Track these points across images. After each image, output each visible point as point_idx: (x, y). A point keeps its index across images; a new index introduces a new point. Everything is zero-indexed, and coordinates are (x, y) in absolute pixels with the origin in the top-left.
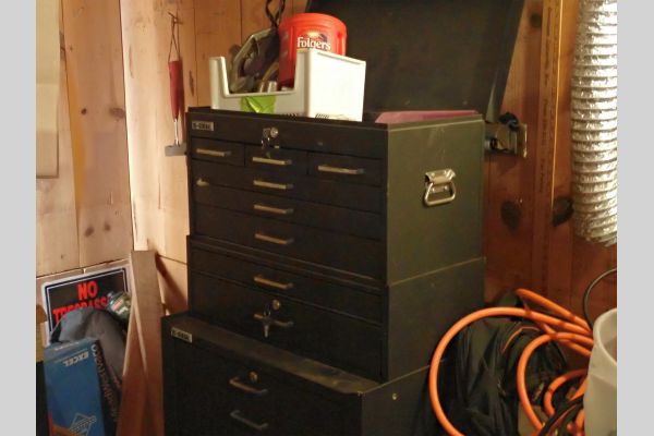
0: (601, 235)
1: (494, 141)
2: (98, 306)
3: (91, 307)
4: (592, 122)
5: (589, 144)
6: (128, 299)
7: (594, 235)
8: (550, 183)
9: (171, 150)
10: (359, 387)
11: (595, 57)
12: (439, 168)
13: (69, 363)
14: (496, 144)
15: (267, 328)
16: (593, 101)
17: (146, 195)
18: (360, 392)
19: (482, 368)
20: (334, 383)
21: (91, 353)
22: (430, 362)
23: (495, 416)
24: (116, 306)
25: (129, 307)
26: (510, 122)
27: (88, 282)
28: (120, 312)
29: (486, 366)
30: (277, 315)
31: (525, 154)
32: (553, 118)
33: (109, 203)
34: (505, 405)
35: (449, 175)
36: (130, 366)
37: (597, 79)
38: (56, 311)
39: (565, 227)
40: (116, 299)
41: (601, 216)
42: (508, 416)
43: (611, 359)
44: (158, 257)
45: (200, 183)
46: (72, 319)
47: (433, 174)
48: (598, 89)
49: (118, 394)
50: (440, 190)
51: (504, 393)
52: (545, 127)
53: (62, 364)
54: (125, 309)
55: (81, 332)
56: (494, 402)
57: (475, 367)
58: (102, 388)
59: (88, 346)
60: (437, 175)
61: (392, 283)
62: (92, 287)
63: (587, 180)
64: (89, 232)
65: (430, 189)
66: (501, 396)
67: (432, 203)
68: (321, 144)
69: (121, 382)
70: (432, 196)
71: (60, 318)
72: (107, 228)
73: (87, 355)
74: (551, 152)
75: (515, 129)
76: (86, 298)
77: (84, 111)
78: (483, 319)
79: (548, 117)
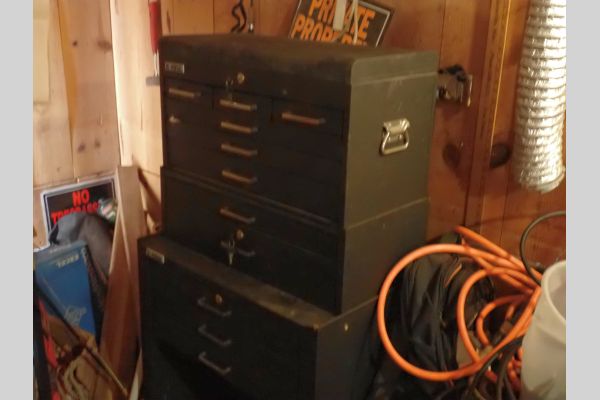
0: (538, 183)
1: (442, 92)
2: (90, 211)
3: (84, 213)
4: (542, 79)
5: (536, 100)
6: (115, 205)
7: (532, 182)
8: (490, 131)
9: (149, 81)
10: (315, 319)
11: (550, 17)
12: (395, 118)
13: (61, 264)
14: (444, 93)
15: (231, 256)
16: (544, 59)
17: (131, 118)
18: (316, 326)
19: (425, 301)
20: (291, 314)
21: (80, 256)
22: (378, 292)
23: (436, 345)
24: (105, 211)
25: (116, 212)
26: (459, 73)
27: (81, 191)
28: (109, 216)
29: (429, 300)
30: (241, 244)
31: (469, 102)
32: (498, 70)
33: (99, 123)
34: (445, 337)
35: (404, 125)
36: (116, 263)
37: (550, 38)
38: (54, 215)
39: (501, 171)
40: (106, 205)
41: (540, 166)
42: (448, 346)
43: (560, 316)
44: (140, 172)
45: (172, 119)
46: (67, 222)
47: (390, 125)
48: (550, 48)
49: (105, 289)
50: (395, 139)
51: (444, 324)
52: (489, 79)
53: (55, 266)
54: (112, 214)
55: (75, 234)
56: (436, 332)
57: (419, 300)
58: (91, 285)
59: (78, 250)
60: (393, 125)
61: (349, 226)
62: (85, 196)
63: (531, 132)
64: (82, 148)
65: (387, 138)
66: (441, 327)
67: (388, 152)
68: (285, 92)
69: (107, 278)
70: (389, 146)
71: (57, 220)
72: (98, 145)
73: (77, 257)
74: (494, 102)
75: (463, 80)
76: (80, 203)
77: (75, 44)
78: (428, 256)
79: (493, 69)
